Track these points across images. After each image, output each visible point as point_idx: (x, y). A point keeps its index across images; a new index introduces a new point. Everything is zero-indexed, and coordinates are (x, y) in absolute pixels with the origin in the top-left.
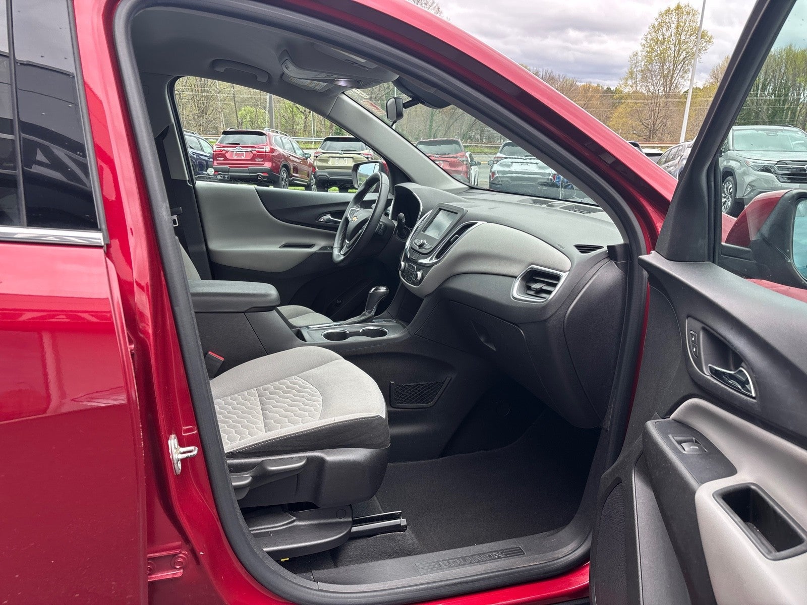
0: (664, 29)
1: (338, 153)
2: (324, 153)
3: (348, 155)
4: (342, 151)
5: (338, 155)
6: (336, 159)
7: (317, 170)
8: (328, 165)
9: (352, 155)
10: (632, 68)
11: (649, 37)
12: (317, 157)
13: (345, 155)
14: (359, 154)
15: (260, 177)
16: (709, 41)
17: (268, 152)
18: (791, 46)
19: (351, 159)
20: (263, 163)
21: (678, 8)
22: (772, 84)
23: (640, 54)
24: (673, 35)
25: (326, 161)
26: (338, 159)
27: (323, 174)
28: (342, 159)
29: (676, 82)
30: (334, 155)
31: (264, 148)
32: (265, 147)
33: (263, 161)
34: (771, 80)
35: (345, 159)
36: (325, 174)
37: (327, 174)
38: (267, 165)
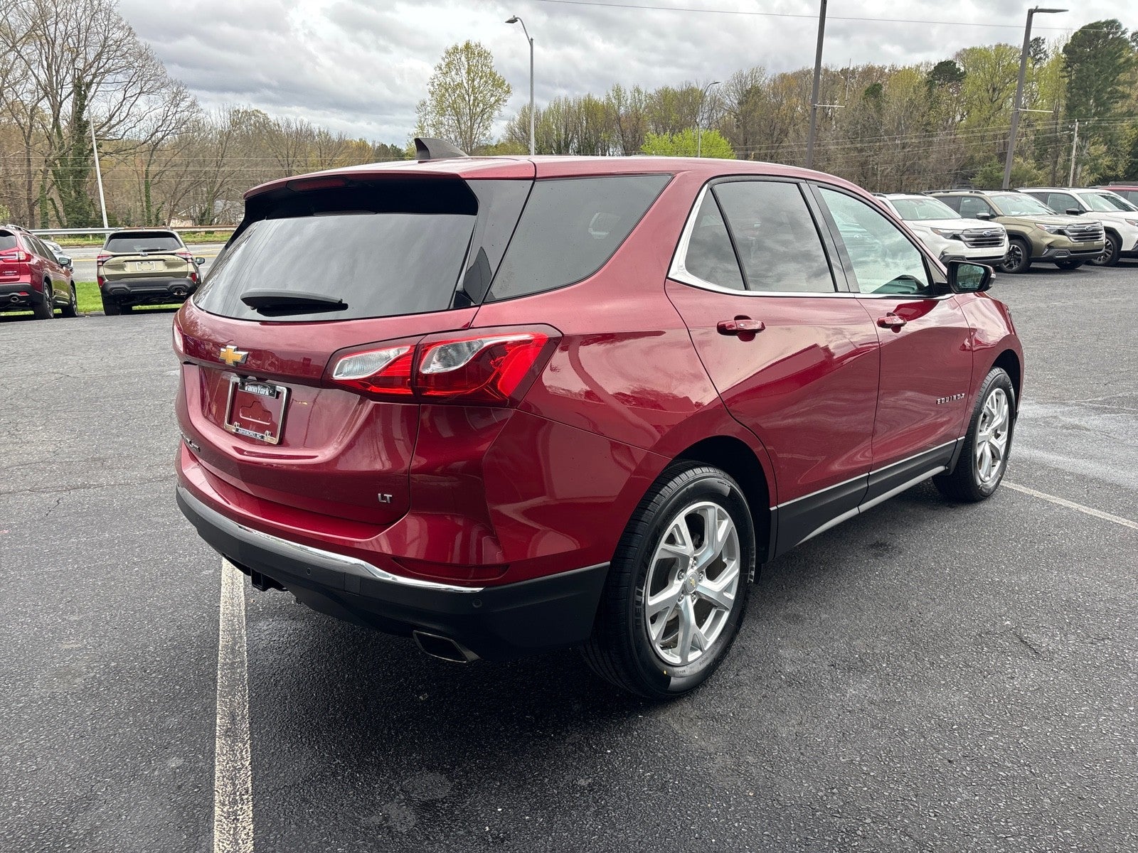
0: (453, 73)
1: (139, 255)
2: (114, 256)
3: (155, 257)
4: (144, 251)
5: (139, 258)
6: (137, 263)
7: (107, 280)
8: (124, 273)
9: (161, 257)
10: (421, 121)
11: (436, 82)
12: (103, 262)
13: (150, 257)
14: (173, 254)
15: (15, 299)
16: (508, 92)
17: (23, 261)
18: (589, 95)
19: (162, 262)
20: (17, 277)
21: (467, 46)
22: (575, 141)
23: (428, 103)
24: (465, 81)
25: (122, 267)
26: (140, 263)
27: (119, 286)
28: (147, 262)
29: (476, 140)
30: (133, 258)
31: (15, 255)
32: (16, 253)
33: (16, 274)
34: (572, 136)
35: (151, 262)
36: (123, 286)
37: (126, 286)
38: (26, 280)
